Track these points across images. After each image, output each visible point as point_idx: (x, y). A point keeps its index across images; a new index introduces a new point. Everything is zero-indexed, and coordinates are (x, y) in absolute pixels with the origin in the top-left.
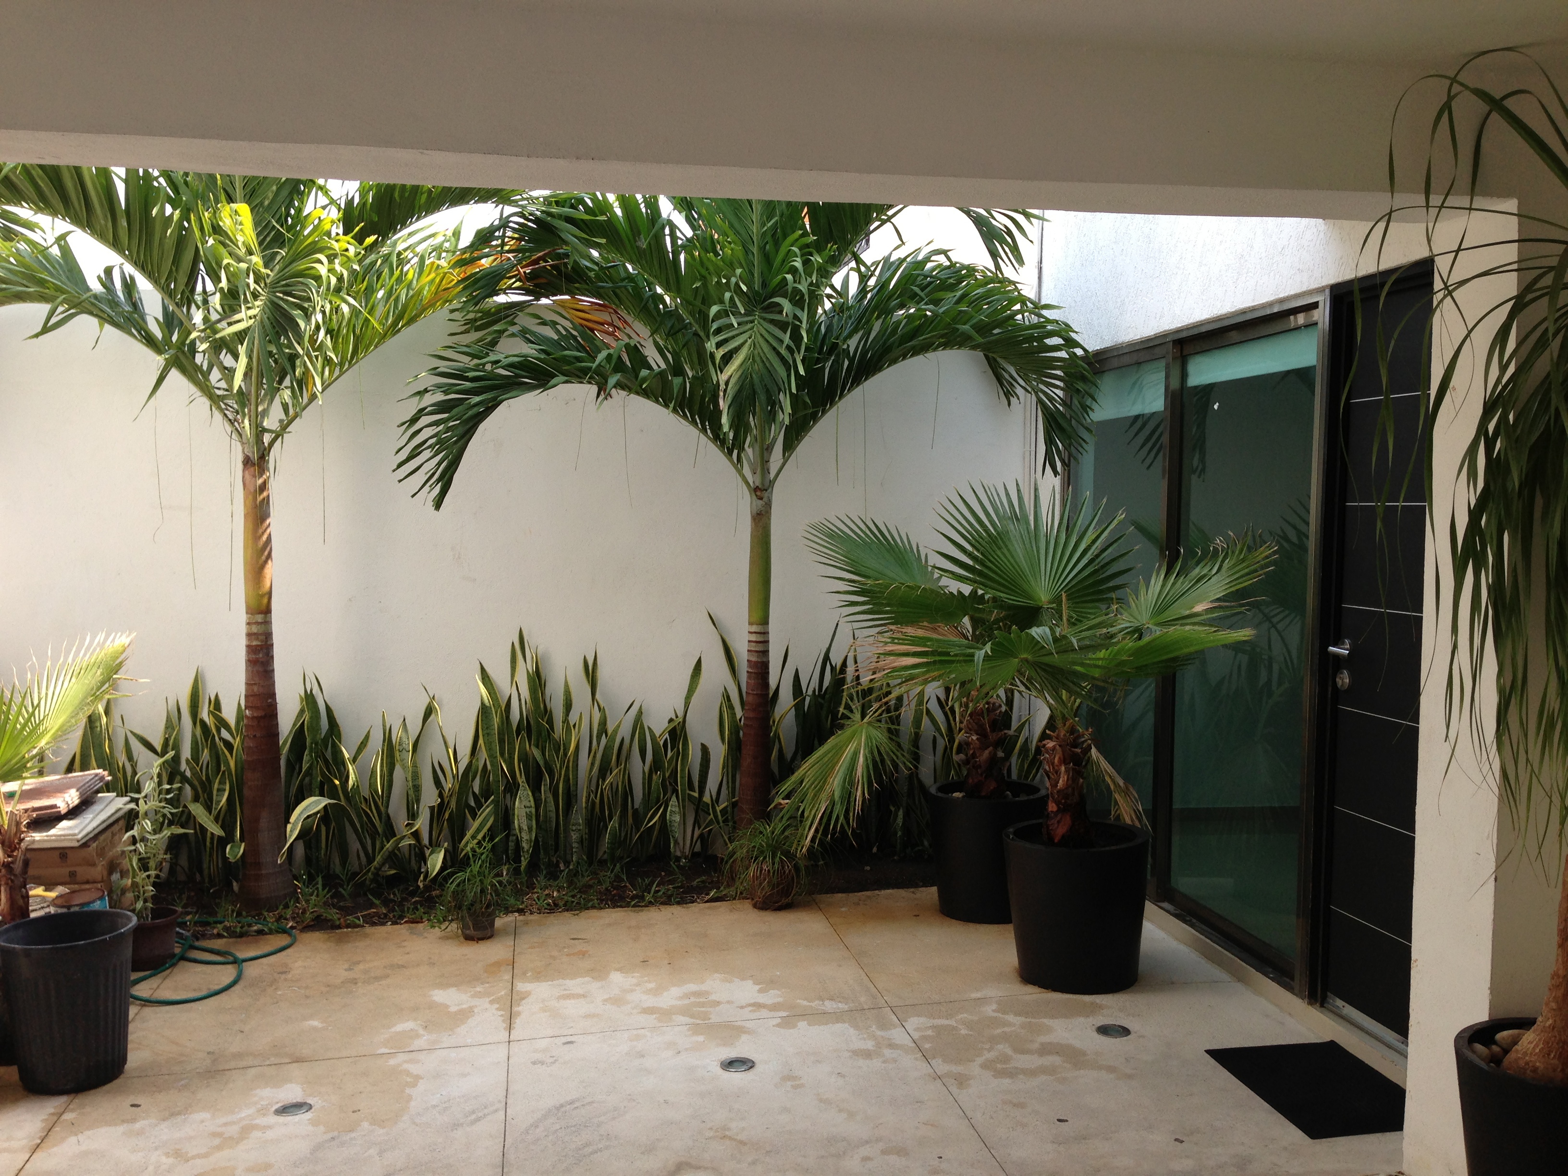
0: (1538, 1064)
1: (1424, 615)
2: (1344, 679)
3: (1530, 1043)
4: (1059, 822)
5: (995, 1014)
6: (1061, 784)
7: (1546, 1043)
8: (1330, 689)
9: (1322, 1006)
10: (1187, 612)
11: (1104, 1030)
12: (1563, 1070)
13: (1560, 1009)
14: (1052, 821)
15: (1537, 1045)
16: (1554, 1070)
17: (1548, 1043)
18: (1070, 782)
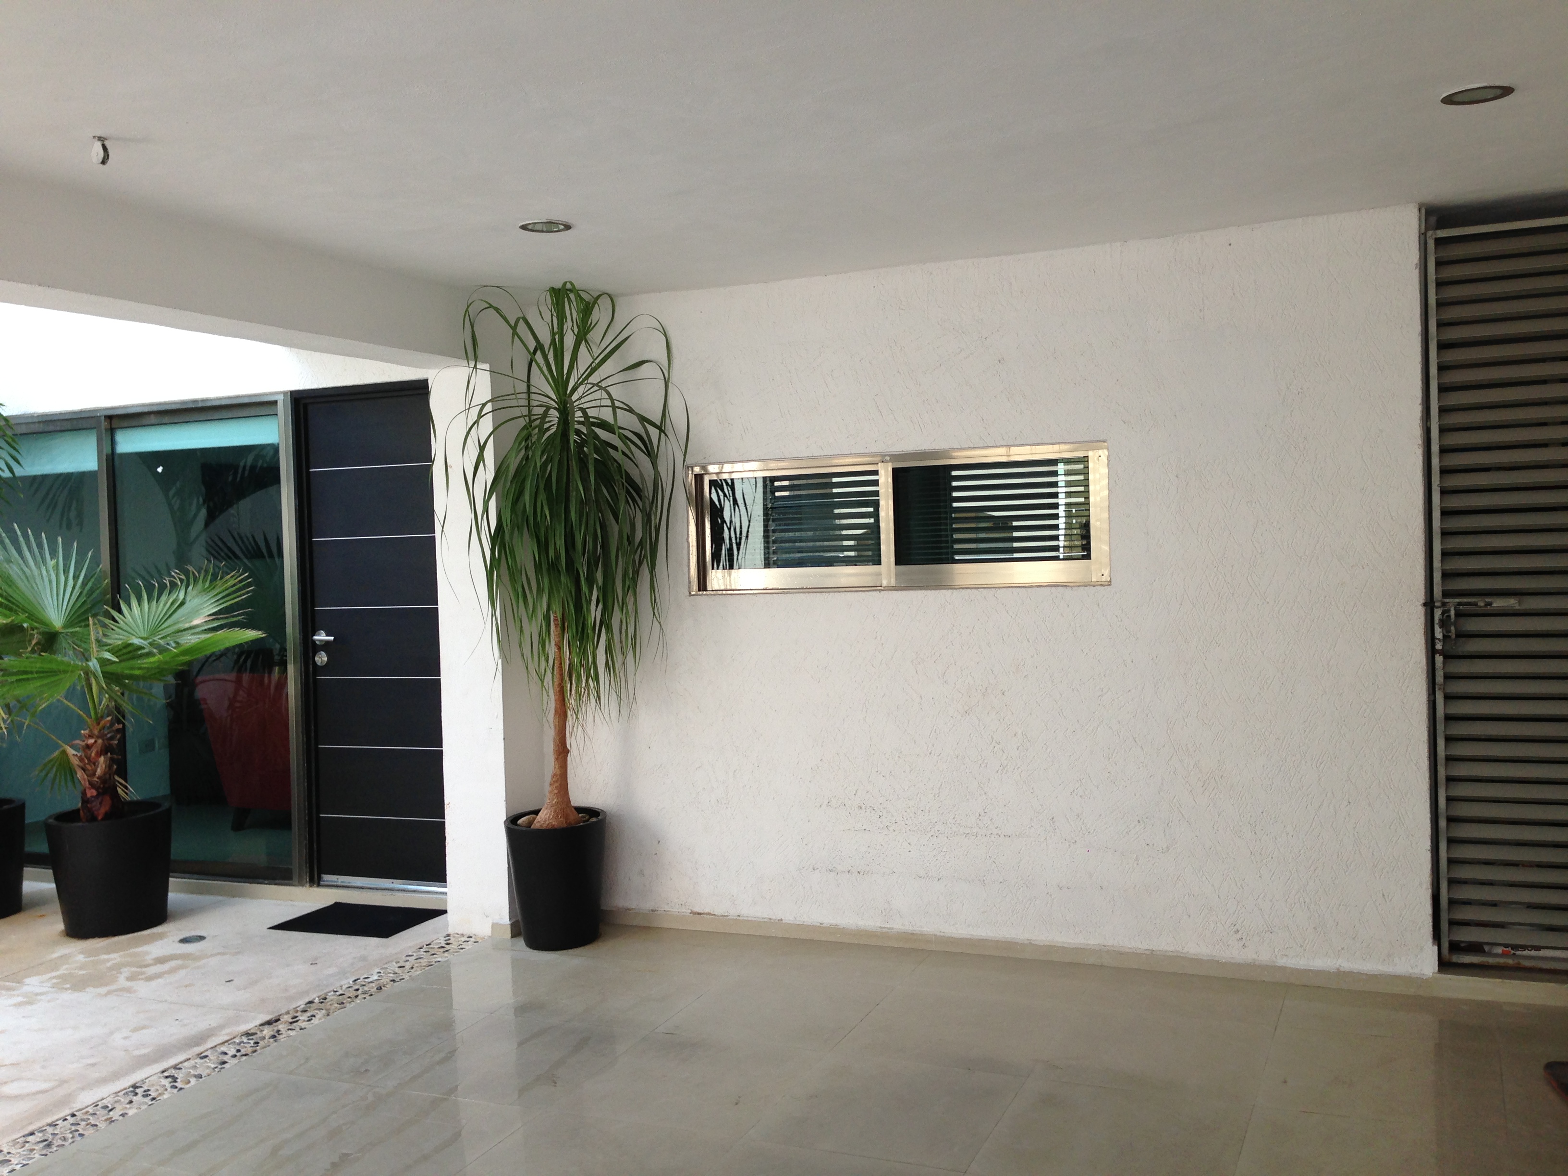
0: (554, 823)
1: (441, 606)
2: (322, 658)
3: (546, 814)
4: (101, 803)
5: (85, 960)
6: (99, 772)
7: (555, 812)
8: (311, 666)
9: (319, 885)
10: (187, 625)
11: (184, 941)
12: (566, 822)
13: (559, 792)
14: (94, 804)
15: (550, 814)
16: (562, 823)
17: (556, 811)
18: (107, 769)
